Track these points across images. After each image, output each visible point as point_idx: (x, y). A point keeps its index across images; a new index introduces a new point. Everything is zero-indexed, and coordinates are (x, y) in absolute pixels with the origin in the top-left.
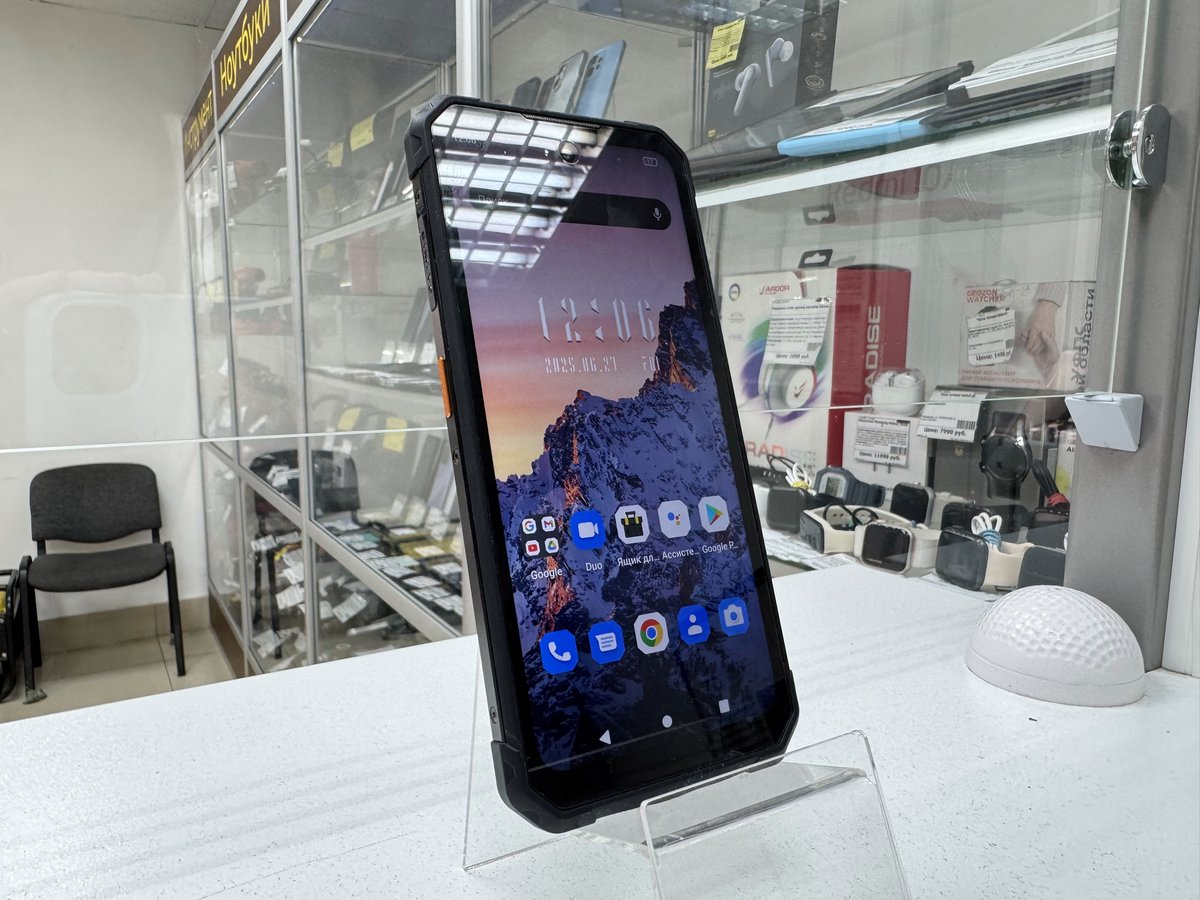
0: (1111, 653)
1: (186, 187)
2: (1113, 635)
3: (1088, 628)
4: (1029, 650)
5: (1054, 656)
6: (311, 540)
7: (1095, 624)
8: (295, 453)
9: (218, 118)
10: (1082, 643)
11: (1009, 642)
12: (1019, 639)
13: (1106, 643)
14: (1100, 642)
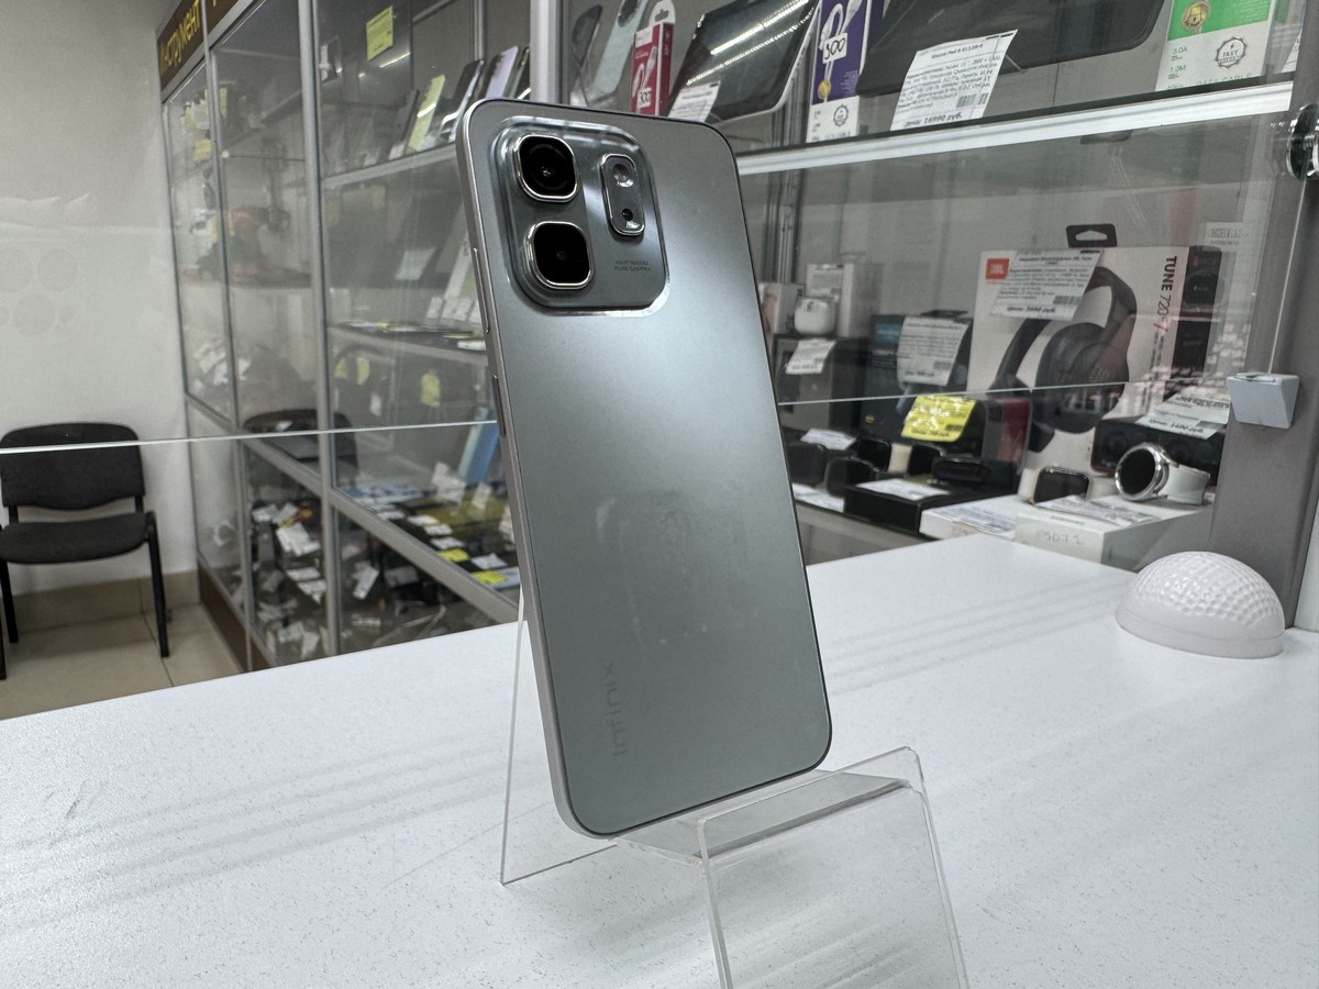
0: (1260, 612)
1: (163, 111)
2: (1262, 596)
3: (1241, 589)
4: (1186, 609)
5: (1211, 615)
6: (333, 509)
7: (1247, 586)
8: (313, 414)
9: (209, 30)
10: (1235, 602)
11: (1168, 604)
12: (1176, 600)
13: (1257, 603)
14: (1251, 601)
